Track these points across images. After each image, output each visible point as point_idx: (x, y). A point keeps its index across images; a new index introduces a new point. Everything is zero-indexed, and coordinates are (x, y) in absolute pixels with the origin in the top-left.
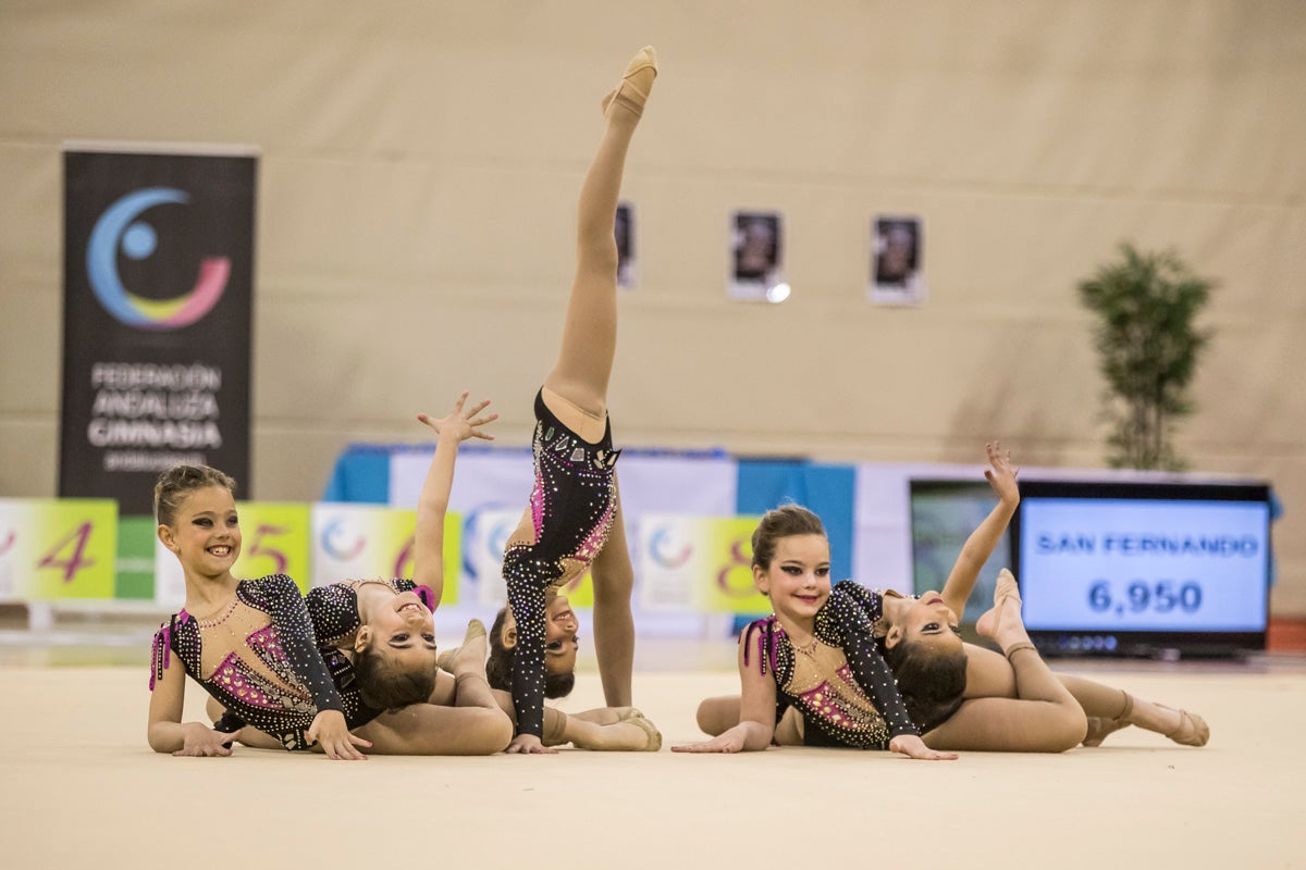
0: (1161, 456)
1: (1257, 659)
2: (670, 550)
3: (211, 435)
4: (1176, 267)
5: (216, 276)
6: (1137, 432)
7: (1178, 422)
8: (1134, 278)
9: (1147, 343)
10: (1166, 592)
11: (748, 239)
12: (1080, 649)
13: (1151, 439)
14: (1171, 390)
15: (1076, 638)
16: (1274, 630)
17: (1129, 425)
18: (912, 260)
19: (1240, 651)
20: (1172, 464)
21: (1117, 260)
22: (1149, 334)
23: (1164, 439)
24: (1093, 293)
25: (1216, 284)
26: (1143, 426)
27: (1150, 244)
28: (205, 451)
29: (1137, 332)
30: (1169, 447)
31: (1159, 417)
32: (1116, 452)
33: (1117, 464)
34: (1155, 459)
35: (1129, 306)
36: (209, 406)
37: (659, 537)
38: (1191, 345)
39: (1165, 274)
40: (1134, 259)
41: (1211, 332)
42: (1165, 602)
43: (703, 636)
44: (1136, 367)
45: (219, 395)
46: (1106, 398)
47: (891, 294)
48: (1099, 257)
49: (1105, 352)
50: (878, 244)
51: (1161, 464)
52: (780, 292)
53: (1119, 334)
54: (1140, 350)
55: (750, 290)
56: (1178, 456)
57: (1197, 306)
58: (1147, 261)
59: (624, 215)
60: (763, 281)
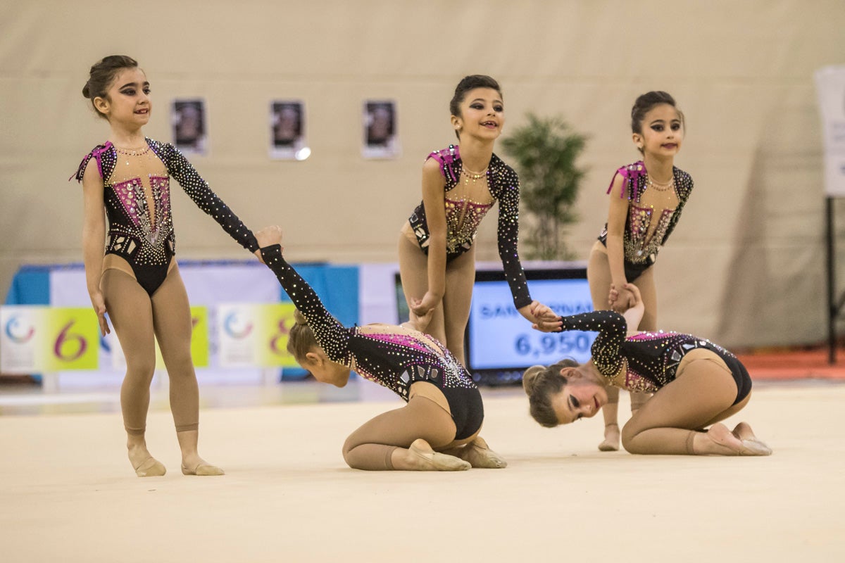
0: (559, 251)
2: (238, 327)
4: (563, 127)
6: (542, 236)
7: (567, 228)
8: (536, 135)
9: (547, 177)
10: (566, 340)
11: (282, 119)
12: (511, 379)
13: (552, 239)
14: (563, 207)
15: (508, 373)
17: (537, 231)
18: (391, 129)
20: (566, 256)
21: (524, 124)
22: (548, 171)
23: (560, 240)
24: (509, 146)
25: (590, 136)
26: (547, 232)
27: (545, 113)
29: (539, 170)
30: (563, 244)
31: (556, 224)
32: (529, 250)
33: (530, 257)
34: (555, 253)
35: (533, 153)
37: (230, 318)
38: (575, 177)
39: (556, 132)
40: (535, 123)
41: (588, 168)
42: (565, 346)
43: (262, 383)
44: (540, 193)
47: (377, 152)
48: (514, 123)
50: (367, 119)
51: (558, 256)
52: (304, 153)
53: (528, 171)
54: (542, 182)
55: (284, 153)
56: (570, 250)
57: (579, 152)
58: (544, 123)
59: (198, 106)
60: (293, 147)
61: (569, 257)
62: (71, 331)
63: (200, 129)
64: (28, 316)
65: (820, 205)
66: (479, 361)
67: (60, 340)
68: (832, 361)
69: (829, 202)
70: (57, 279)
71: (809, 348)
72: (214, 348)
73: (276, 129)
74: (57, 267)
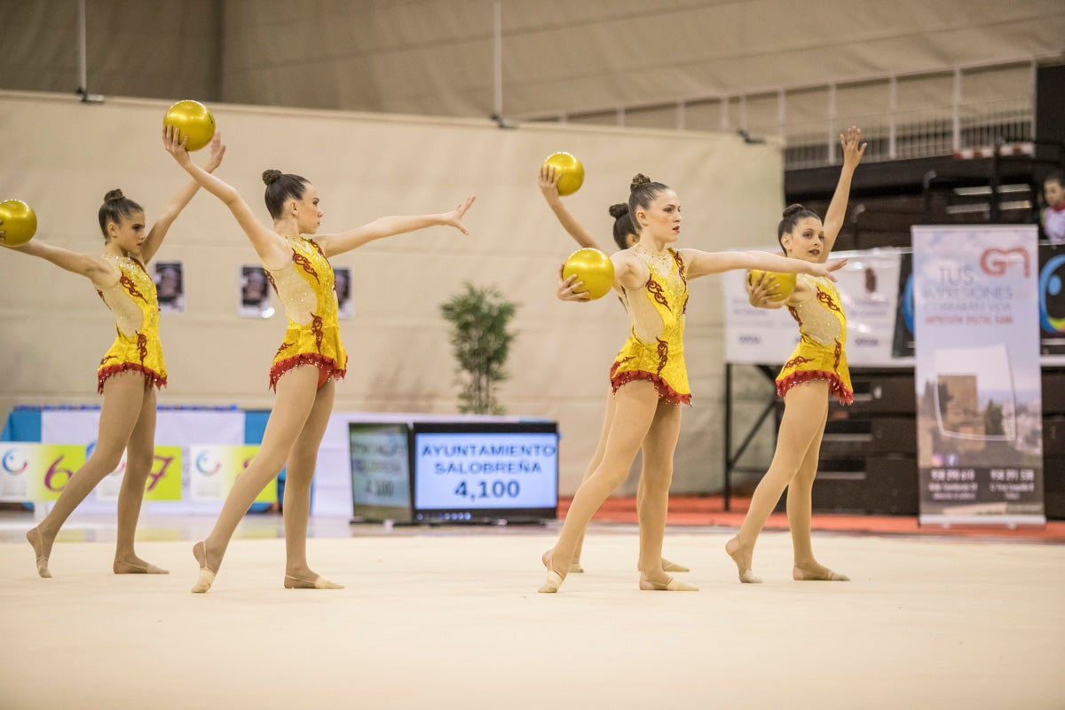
0: (490, 404)
1: (551, 524)
4: (496, 296)
6: (475, 390)
7: (498, 384)
8: (472, 301)
9: (480, 339)
11: (250, 281)
12: (450, 518)
13: (483, 395)
14: (494, 366)
15: (447, 513)
16: (561, 505)
17: (471, 386)
18: (346, 293)
19: (542, 521)
20: (496, 410)
21: (463, 292)
22: (482, 334)
23: (491, 394)
24: (450, 310)
25: (520, 305)
26: (479, 388)
27: (478, 285)
29: (474, 333)
30: (493, 399)
31: (488, 381)
32: (464, 403)
33: (464, 410)
34: (487, 406)
35: (470, 318)
37: (201, 457)
38: (505, 341)
39: (490, 299)
40: (472, 292)
41: (518, 332)
42: (498, 492)
44: (474, 353)
46: (458, 371)
48: (452, 290)
49: (457, 345)
51: (489, 409)
52: (269, 312)
53: (464, 334)
54: (476, 343)
55: (252, 311)
56: (499, 404)
57: (510, 317)
58: (479, 293)
59: (177, 268)
60: (259, 306)
61: (498, 411)
62: (59, 467)
63: (179, 288)
64: (21, 452)
65: (722, 370)
66: (422, 503)
67: (50, 473)
68: (727, 508)
69: (728, 367)
70: (47, 417)
71: (704, 495)
72: (186, 484)
73: (245, 290)
74: (47, 408)
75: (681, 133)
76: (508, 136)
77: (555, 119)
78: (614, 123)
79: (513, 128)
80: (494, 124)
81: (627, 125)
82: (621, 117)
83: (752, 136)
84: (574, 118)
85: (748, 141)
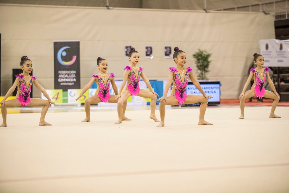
0: (205, 78)
1: (219, 105)
3: (75, 80)
4: (206, 52)
5: (75, 58)
6: (201, 75)
7: (207, 73)
8: (200, 53)
11: (148, 50)
13: (203, 76)
14: (206, 69)
16: (221, 101)
17: (200, 74)
18: (170, 52)
19: (216, 104)
20: (206, 79)
21: (198, 51)
22: (203, 61)
23: (205, 75)
24: (194, 56)
25: (212, 54)
26: (202, 74)
27: (202, 49)
28: (74, 82)
29: (201, 61)
30: (206, 76)
31: (204, 73)
32: (199, 78)
34: (204, 78)
35: (200, 57)
36: (74, 76)
38: (208, 63)
39: (204, 53)
41: (211, 61)
43: (143, 105)
44: (201, 66)
45: (75, 74)
46: (197, 70)
47: (167, 57)
48: (196, 51)
49: (197, 64)
50: (165, 50)
51: (205, 79)
52: (152, 57)
53: (198, 61)
54: (201, 63)
55: (148, 57)
56: (207, 78)
57: (209, 57)
58: (202, 51)
60: (150, 56)
61: (207, 79)
73: (146, 52)
75: (250, 12)
76: (208, 14)
77: (221, 10)
78: (234, 11)
79: (209, 12)
80: (205, 11)
81: (238, 11)
82: (236, 9)
83: (266, 13)
84: (224, 10)
85: (266, 14)
